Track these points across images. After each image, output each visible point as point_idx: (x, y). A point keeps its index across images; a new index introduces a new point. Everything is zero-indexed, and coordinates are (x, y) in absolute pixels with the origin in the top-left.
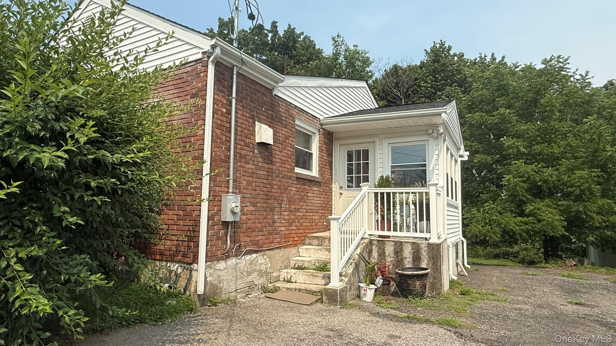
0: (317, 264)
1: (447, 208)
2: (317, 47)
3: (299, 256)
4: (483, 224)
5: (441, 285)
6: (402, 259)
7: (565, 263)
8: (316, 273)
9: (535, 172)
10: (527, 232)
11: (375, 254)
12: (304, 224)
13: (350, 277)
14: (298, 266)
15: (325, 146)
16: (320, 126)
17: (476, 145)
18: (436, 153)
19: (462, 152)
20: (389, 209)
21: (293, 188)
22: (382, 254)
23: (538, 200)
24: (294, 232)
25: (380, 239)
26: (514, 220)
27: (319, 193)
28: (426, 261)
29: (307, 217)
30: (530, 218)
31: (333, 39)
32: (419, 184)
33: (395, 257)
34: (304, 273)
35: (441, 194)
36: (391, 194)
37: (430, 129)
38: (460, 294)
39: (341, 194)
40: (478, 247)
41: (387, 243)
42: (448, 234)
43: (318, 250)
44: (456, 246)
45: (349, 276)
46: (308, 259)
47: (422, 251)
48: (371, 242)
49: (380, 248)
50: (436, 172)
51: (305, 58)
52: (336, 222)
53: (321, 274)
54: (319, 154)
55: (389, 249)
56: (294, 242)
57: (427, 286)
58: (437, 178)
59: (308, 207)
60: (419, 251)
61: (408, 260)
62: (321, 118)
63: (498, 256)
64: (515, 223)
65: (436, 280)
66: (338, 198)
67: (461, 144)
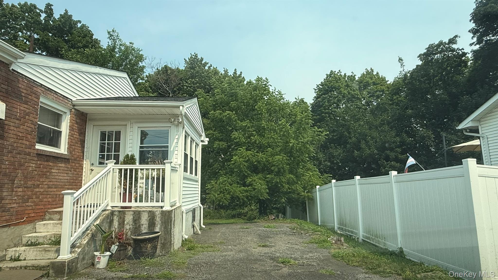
0: (53, 239)
1: (183, 181)
2: (94, 37)
3: (36, 232)
4: (219, 193)
5: (171, 244)
6: (139, 226)
7: (269, 218)
8: (50, 247)
9: (253, 156)
10: (247, 197)
11: (116, 224)
12: (45, 200)
13: (84, 248)
14: (32, 242)
15: (76, 125)
16: (71, 106)
17: (217, 134)
18: (177, 137)
19: (203, 138)
20: (131, 184)
21: (32, 164)
22: (122, 223)
23: (255, 175)
24: (30, 208)
25: (121, 210)
26: (239, 189)
27: (66, 169)
28: (159, 226)
29: (49, 193)
30: (249, 187)
31: (109, 33)
32: (159, 162)
33: (133, 224)
34: (35, 249)
35: (178, 170)
36: (134, 170)
37: (172, 118)
38: (187, 250)
39: (92, 170)
40: (222, 210)
41: (127, 213)
42: (183, 202)
43: (58, 224)
44: (194, 211)
45: (83, 246)
46: (43, 234)
47: (157, 218)
48: (112, 213)
49: (121, 218)
50: (176, 152)
51: (80, 45)
52: (70, 196)
53: (54, 248)
54: (69, 133)
55: (129, 218)
56: (30, 219)
57: (158, 247)
58: (176, 157)
59: (51, 183)
60: (154, 217)
61: (144, 226)
62: (74, 99)
63: (234, 217)
64: (240, 191)
65: (166, 241)
66: (89, 174)
67: (203, 132)
